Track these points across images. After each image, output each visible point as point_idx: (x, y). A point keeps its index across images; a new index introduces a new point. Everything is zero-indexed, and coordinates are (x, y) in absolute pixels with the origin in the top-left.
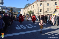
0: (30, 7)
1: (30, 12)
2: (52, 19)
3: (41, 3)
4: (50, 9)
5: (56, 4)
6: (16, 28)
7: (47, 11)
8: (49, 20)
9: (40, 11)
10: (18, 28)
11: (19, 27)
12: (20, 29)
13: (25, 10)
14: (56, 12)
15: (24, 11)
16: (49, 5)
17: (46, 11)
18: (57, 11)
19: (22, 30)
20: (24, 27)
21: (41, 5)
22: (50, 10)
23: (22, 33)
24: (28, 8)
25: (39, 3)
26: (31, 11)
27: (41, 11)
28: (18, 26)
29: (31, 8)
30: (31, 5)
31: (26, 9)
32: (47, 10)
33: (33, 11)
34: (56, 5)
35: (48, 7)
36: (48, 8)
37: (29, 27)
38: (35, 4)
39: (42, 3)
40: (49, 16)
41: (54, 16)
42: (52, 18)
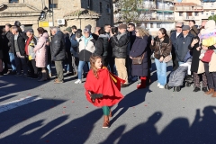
2: (37, 47)
7: (5, 7)
8: (18, 54)
14: (55, 11)
18: (55, 6)
22: (21, 1)
40: (19, 31)
41: (42, 31)
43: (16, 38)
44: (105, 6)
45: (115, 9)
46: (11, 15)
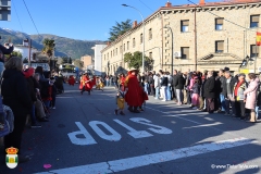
0: (136, 34)
1: (135, 59)
3: (184, 16)
4: (225, 44)
9: (180, 55)
10: (81, 136)
11: (83, 131)
12: (90, 141)
13: (112, 48)
15: (105, 53)
16: (220, 27)
17: (207, 54)
20: (108, 133)
21: (186, 29)
22: (225, 51)
24: (125, 41)
25: (178, 17)
26: (139, 55)
27: (183, 57)
28: (78, 124)
29: (138, 40)
30: (138, 26)
31: (118, 45)
32: (213, 50)
33: (148, 55)
35: (218, 36)
36: (216, 42)
37: (135, 134)
38: (156, 24)
39: (189, 16)
42: (247, 85)
43: (228, 81)
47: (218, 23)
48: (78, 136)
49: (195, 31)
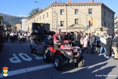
0: (41, 15)
3: (62, 8)
4: (79, 20)
5: (90, 13)
6: (11, 60)
7: (74, 25)
9: (60, 25)
10: (15, 59)
11: (16, 57)
12: (19, 61)
14: (91, 27)
15: (27, 23)
16: (77, 13)
17: (71, 24)
18: (91, 25)
19: (24, 64)
21: (63, 13)
22: (79, 23)
23: (23, 71)
24: (36, 18)
25: (59, 8)
27: (62, 25)
28: (14, 55)
29: (42, 18)
30: (42, 11)
32: (74, 23)
34: (90, 15)
35: (76, 17)
39: (64, 8)
44: (111, 26)
45: (115, 27)
46: (75, 28)
47: (76, 11)
48: (13, 59)
49: (67, 14)
